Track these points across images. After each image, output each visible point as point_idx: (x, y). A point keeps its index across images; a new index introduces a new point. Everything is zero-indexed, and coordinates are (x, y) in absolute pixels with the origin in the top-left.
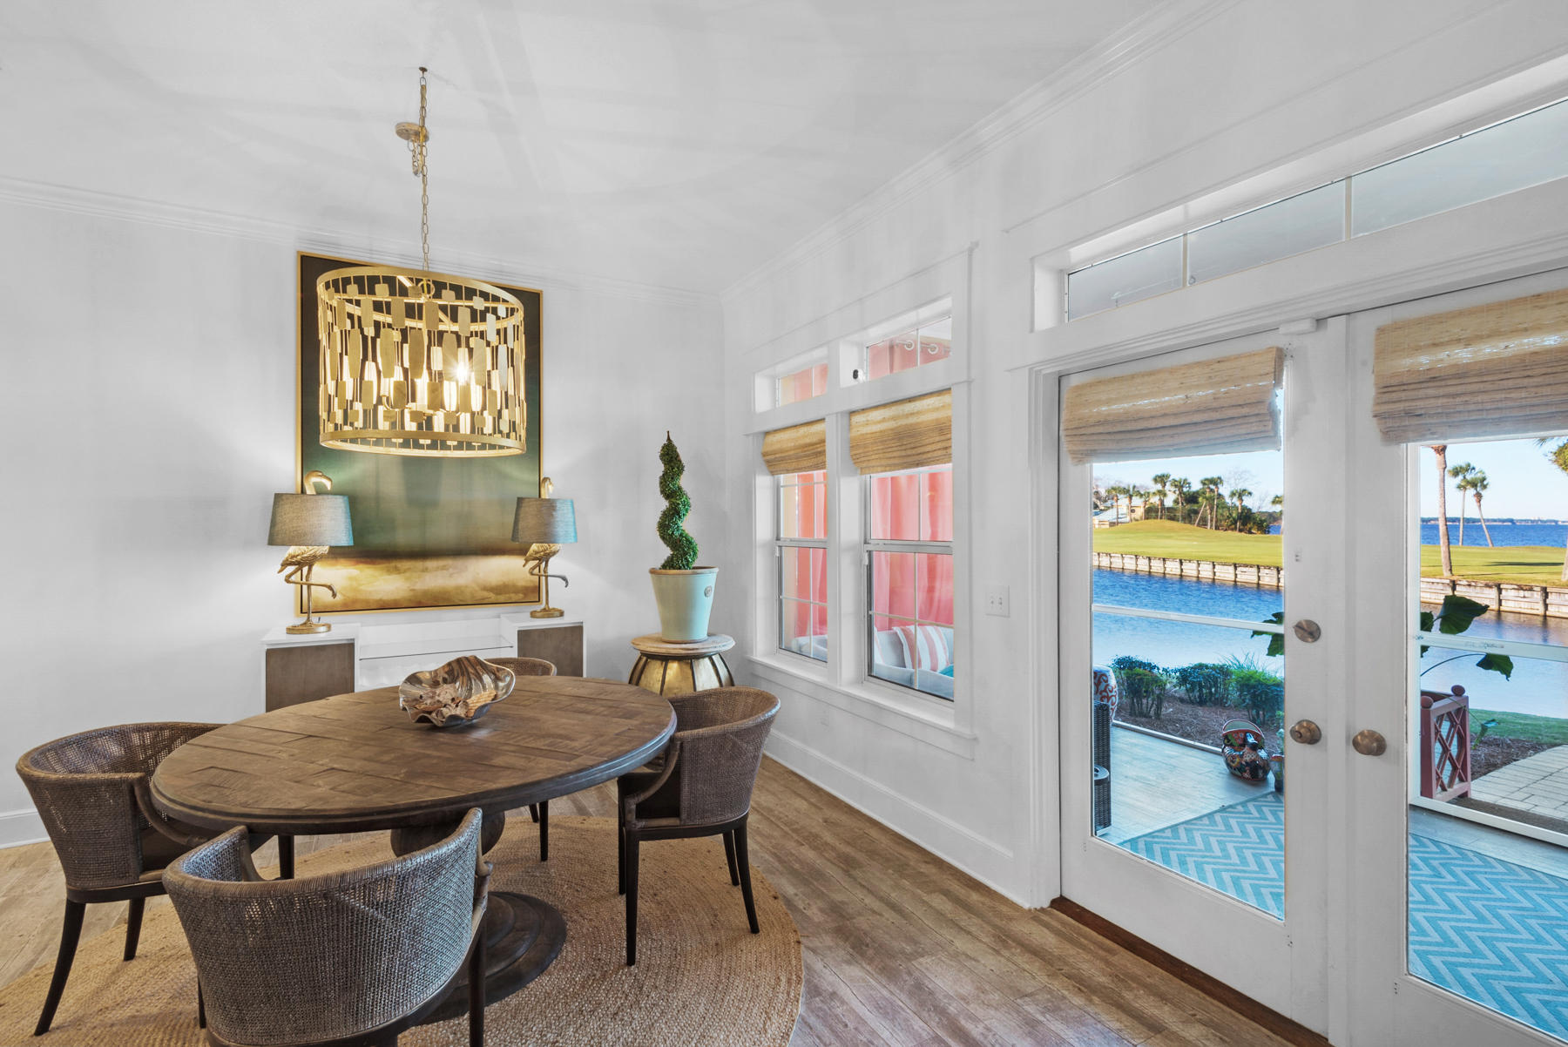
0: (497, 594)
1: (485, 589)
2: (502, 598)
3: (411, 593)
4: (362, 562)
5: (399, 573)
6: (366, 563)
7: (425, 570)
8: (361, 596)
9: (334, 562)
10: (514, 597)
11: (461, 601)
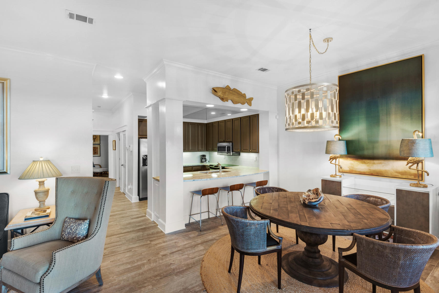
0: (402, 175)
1: (397, 172)
2: (404, 177)
3: (369, 170)
4: (354, 160)
5: (366, 164)
6: (355, 160)
7: (374, 163)
8: (354, 169)
9: (347, 159)
10: (410, 177)
11: (387, 175)
